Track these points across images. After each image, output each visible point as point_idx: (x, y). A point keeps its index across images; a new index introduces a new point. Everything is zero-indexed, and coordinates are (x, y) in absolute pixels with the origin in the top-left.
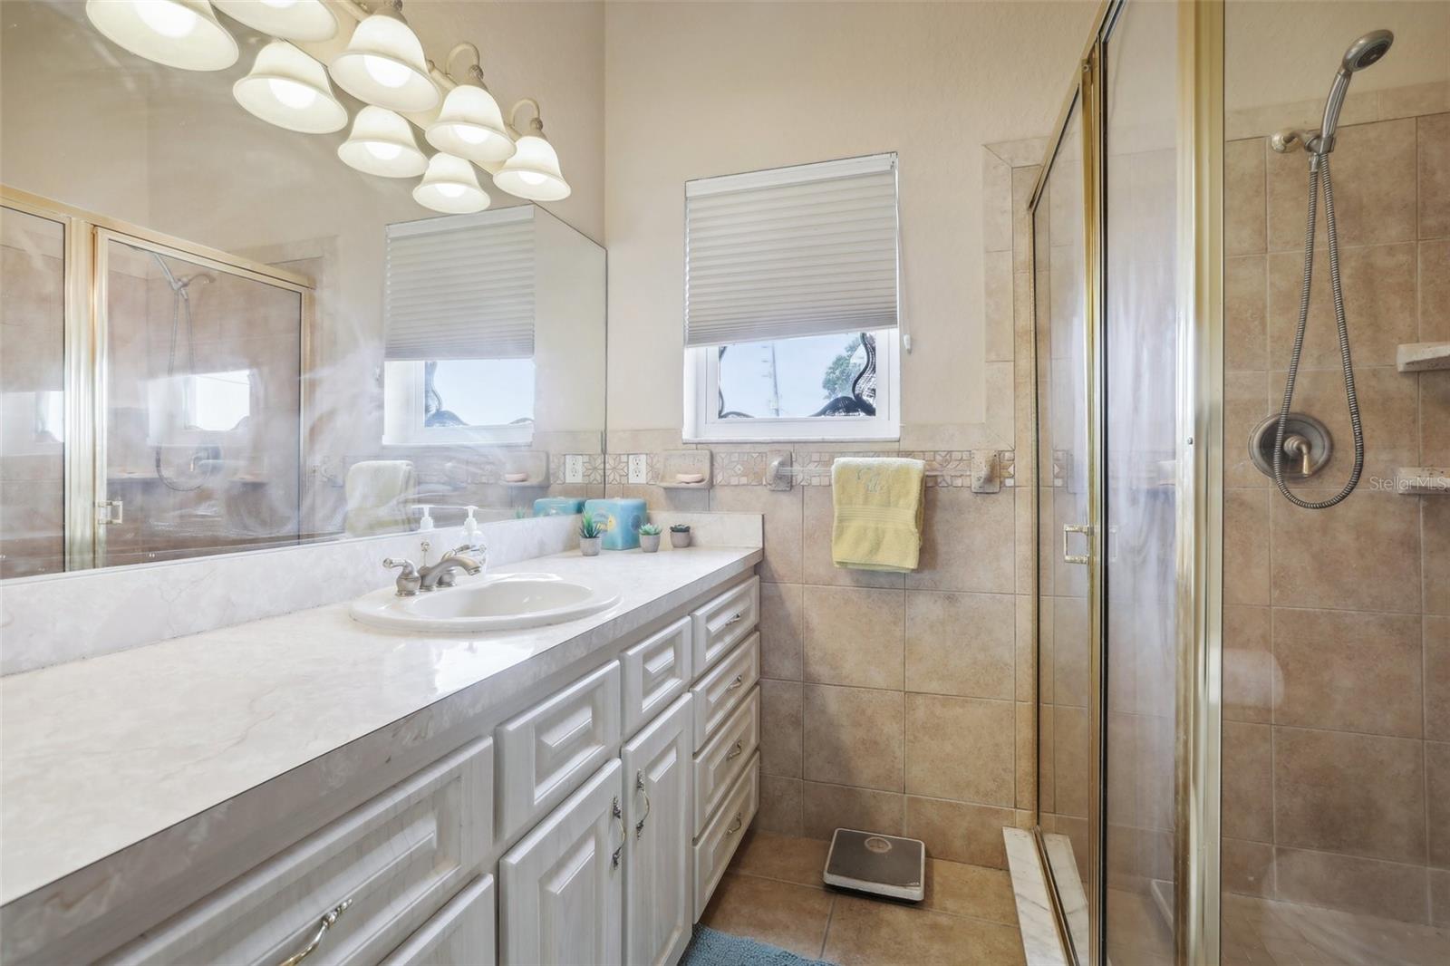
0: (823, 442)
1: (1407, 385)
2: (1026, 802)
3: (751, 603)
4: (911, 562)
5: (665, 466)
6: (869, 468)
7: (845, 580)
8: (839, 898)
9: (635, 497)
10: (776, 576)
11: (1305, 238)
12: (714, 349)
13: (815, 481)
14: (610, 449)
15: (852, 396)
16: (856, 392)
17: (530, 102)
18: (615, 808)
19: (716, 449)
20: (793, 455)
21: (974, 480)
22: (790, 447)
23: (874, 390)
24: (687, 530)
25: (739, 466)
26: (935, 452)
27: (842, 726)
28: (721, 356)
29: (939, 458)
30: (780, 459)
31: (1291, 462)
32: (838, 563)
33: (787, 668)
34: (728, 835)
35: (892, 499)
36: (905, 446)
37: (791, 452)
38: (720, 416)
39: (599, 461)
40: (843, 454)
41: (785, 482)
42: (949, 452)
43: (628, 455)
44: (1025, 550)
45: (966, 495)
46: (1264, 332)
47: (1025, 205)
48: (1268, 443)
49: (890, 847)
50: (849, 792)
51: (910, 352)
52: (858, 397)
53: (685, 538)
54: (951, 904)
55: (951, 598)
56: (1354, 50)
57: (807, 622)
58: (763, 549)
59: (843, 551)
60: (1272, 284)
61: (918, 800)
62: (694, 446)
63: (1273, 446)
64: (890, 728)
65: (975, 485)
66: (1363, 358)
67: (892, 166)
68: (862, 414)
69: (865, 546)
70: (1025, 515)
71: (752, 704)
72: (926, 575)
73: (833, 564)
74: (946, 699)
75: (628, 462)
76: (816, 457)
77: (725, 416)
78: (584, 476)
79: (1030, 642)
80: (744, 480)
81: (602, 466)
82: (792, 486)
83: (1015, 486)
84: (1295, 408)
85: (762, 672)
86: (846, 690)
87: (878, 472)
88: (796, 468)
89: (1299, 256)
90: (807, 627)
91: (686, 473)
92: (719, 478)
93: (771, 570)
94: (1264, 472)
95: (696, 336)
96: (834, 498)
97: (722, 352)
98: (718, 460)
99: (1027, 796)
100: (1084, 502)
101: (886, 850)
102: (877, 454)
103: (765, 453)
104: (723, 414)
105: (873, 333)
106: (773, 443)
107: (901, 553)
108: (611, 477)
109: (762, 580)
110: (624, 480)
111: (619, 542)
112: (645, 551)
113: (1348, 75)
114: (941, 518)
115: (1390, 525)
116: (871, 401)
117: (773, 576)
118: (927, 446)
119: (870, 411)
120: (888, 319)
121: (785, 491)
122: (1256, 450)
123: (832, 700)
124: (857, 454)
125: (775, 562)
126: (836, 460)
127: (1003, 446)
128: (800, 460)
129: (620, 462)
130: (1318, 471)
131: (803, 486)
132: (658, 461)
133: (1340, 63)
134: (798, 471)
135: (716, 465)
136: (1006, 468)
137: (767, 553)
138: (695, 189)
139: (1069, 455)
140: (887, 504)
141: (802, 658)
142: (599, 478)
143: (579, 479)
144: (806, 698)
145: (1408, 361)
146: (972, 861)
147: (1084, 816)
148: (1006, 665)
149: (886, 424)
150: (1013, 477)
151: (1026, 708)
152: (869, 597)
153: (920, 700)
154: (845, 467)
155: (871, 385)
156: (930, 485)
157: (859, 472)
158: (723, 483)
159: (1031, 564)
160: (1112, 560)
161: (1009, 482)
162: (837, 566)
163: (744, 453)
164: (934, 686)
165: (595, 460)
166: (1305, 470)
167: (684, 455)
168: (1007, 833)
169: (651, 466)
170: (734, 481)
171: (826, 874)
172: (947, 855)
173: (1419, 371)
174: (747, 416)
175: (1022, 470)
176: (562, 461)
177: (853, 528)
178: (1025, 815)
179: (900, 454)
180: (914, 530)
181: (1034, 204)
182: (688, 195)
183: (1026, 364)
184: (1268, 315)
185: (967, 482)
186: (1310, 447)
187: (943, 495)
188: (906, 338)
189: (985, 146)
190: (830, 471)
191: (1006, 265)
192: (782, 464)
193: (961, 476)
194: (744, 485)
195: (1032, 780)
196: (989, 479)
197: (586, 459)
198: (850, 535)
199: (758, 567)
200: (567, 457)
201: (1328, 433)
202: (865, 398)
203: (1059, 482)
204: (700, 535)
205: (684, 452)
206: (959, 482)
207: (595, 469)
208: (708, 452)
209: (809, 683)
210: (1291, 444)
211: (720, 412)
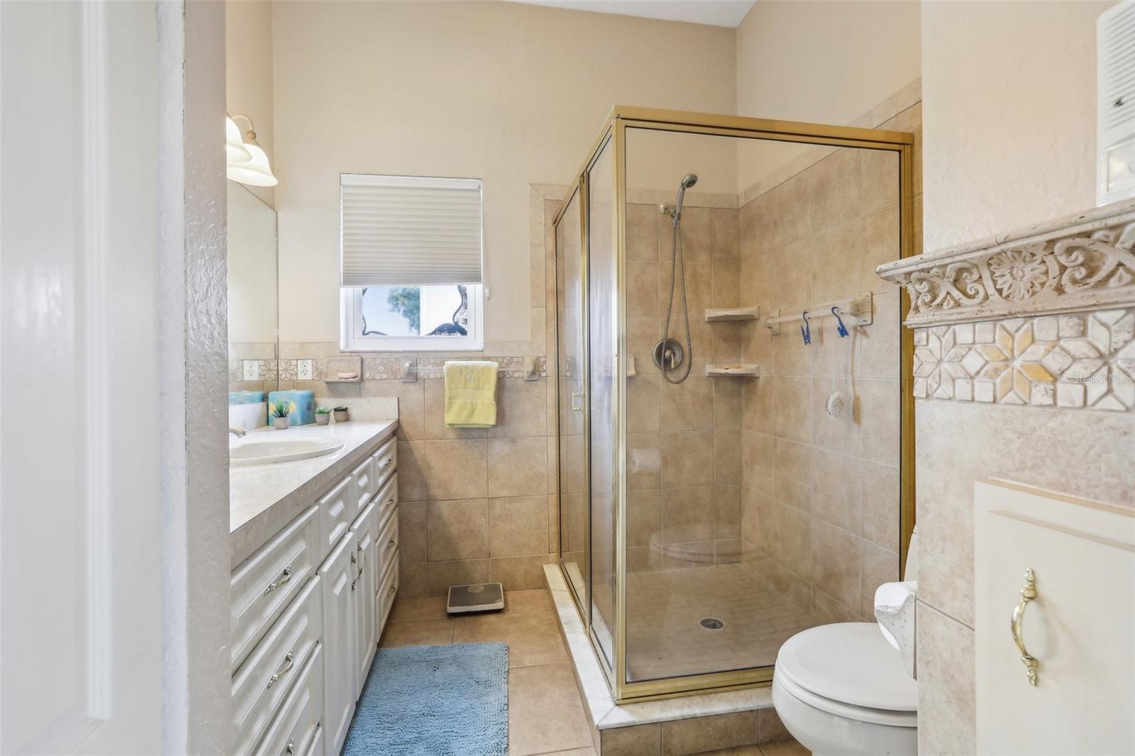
0: (437, 351)
1: (708, 327)
2: (554, 548)
3: (393, 454)
4: (492, 421)
5: (327, 367)
6: (467, 367)
7: (451, 435)
8: (457, 620)
9: (302, 390)
10: (407, 436)
11: (672, 257)
12: (359, 289)
13: (432, 376)
14: (282, 356)
15: (453, 323)
16: (455, 321)
17: (247, 119)
18: (352, 558)
19: (364, 356)
20: (418, 360)
21: (525, 374)
22: (415, 355)
23: (466, 320)
24: (346, 410)
25: (381, 367)
26: (503, 358)
27: (452, 524)
28: (363, 294)
29: (505, 361)
30: (410, 362)
31: (667, 362)
32: (449, 424)
33: (416, 493)
34: (388, 595)
35: (481, 385)
36: (486, 354)
37: (416, 358)
38: (364, 334)
39: (273, 365)
40: (449, 359)
41: (413, 377)
42: (512, 357)
43: (297, 360)
44: (552, 412)
45: (521, 382)
46: (657, 300)
47: (551, 222)
48: (659, 353)
49: (483, 588)
50: (457, 563)
51: (489, 298)
52: (456, 323)
53: (343, 415)
54: (518, 608)
55: (513, 441)
56: (685, 180)
57: (428, 464)
58: (399, 419)
59: (451, 418)
60: (661, 276)
61: (497, 560)
62: (349, 354)
63: (661, 355)
64: (481, 521)
65: (526, 376)
66: (693, 314)
67: (479, 188)
68: (459, 334)
69: (466, 413)
70: (552, 392)
71: (395, 518)
72: (499, 429)
73: (445, 427)
74: (511, 499)
75: (297, 365)
76: (432, 361)
77: (367, 334)
78: (260, 375)
79: (555, 461)
80: (385, 376)
81: (276, 368)
82: (417, 379)
83: (546, 376)
84: (669, 337)
85: (400, 499)
86: (455, 502)
87: (472, 369)
88: (420, 367)
89: (670, 263)
90: (428, 467)
91: (343, 372)
92: (367, 375)
93: (403, 433)
94: (658, 366)
95: (349, 280)
96: (446, 384)
97: (364, 292)
98: (366, 362)
99: (555, 546)
100: (581, 383)
101: (480, 591)
102: (470, 359)
103: (399, 359)
104: (366, 332)
105: (465, 286)
106: (405, 352)
107: (487, 416)
108: (283, 376)
109: (398, 439)
110: (294, 378)
111: (299, 420)
112: (319, 425)
113: (684, 189)
114: (506, 395)
115: (704, 390)
116: (464, 326)
117: (405, 436)
118: (500, 354)
119: (463, 332)
120: (475, 278)
121: (412, 382)
122: (655, 357)
123: (445, 509)
124: (458, 359)
125: (407, 428)
126: (446, 362)
127: (540, 354)
128: (422, 362)
129: (291, 365)
130: (678, 366)
131: (424, 379)
132: (322, 364)
133: (680, 184)
134: (422, 370)
135: (365, 366)
136: (542, 366)
137: (402, 422)
138: (347, 180)
139: (573, 359)
140: (478, 388)
141: (425, 486)
142: (273, 376)
143: (255, 377)
144: (428, 510)
145: (710, 316)
146: (528, 588)
147: (582, 550)
148: (543, 475)
149: (474, 340)
150: (545, 371)
151: (553, 500)
152: (466, 445)
153: (497, 502)
154: (452, 368)
155: (464, 317)
156: (501, 376)
157: (461, 369)
158: (370, 378)
159: (555, 419)
160: (592, 409)
161: (544, 374)
162: (448, 426)
163: (384, 359)
164: (505, 493)
165: (269, 364)
166: (672, 367)
167: (342, 360)
168: (545, 567)
169: (316, 368)
170: (378, 377)
171: (448, 608)
172: (514, 587)
173: (714, 321)
174: (383, 334)
175: (550, 368)
176: (241, 364)
177: (457, 404)
178: (554, 556)
179: (484, 358)
180: (494, 403)
181: (556, 222)
182: (342, 183)
183: (552, 309)
184: (659, 291)
185: (521, 375)
186: (674, 356)
187: (508, 382)
188: (487, 291)
189: (531, 185)
190: (442, 370)
191: (541, 253)
192: (411, 365)
193: (518, 371)
194: (385, 379)
195: (557, 536)
196: (533, 373)
197: (262, 363)
198: (456, 406)
199: (397, 432)
200: (245, 362)
201: (682, 349)
202: (460, 324)
203: (568, 374)
204: (354, 412)
205: (341, 358)
206: (517, 375)
207: (270, 370)
208: (360, 358)
209: (429, 501)
210: (668, 353)
211: (364, 331)
